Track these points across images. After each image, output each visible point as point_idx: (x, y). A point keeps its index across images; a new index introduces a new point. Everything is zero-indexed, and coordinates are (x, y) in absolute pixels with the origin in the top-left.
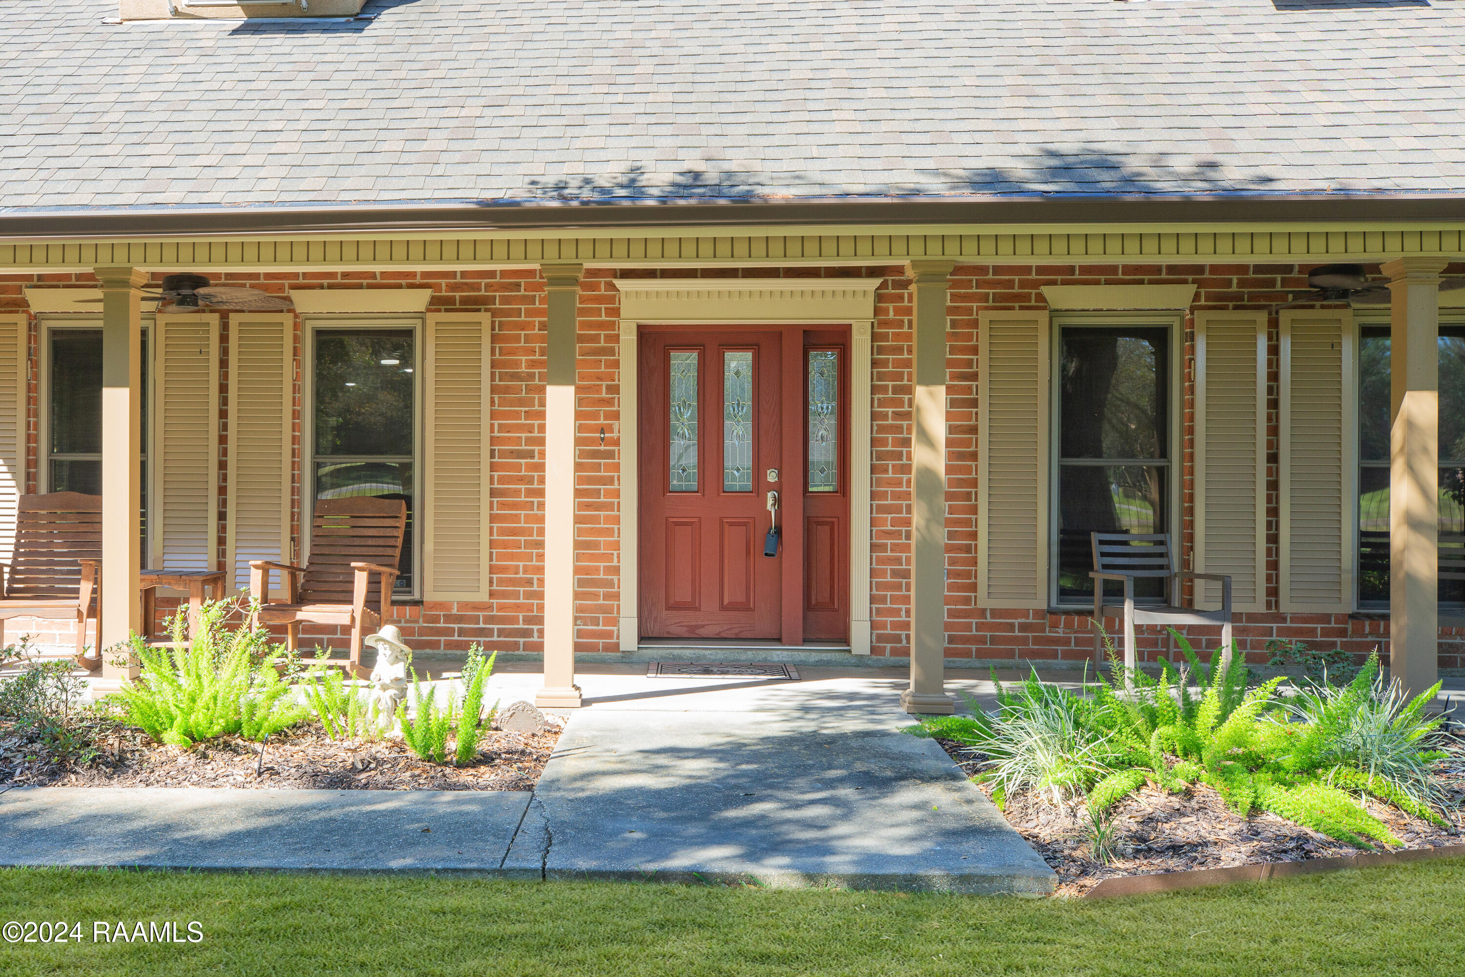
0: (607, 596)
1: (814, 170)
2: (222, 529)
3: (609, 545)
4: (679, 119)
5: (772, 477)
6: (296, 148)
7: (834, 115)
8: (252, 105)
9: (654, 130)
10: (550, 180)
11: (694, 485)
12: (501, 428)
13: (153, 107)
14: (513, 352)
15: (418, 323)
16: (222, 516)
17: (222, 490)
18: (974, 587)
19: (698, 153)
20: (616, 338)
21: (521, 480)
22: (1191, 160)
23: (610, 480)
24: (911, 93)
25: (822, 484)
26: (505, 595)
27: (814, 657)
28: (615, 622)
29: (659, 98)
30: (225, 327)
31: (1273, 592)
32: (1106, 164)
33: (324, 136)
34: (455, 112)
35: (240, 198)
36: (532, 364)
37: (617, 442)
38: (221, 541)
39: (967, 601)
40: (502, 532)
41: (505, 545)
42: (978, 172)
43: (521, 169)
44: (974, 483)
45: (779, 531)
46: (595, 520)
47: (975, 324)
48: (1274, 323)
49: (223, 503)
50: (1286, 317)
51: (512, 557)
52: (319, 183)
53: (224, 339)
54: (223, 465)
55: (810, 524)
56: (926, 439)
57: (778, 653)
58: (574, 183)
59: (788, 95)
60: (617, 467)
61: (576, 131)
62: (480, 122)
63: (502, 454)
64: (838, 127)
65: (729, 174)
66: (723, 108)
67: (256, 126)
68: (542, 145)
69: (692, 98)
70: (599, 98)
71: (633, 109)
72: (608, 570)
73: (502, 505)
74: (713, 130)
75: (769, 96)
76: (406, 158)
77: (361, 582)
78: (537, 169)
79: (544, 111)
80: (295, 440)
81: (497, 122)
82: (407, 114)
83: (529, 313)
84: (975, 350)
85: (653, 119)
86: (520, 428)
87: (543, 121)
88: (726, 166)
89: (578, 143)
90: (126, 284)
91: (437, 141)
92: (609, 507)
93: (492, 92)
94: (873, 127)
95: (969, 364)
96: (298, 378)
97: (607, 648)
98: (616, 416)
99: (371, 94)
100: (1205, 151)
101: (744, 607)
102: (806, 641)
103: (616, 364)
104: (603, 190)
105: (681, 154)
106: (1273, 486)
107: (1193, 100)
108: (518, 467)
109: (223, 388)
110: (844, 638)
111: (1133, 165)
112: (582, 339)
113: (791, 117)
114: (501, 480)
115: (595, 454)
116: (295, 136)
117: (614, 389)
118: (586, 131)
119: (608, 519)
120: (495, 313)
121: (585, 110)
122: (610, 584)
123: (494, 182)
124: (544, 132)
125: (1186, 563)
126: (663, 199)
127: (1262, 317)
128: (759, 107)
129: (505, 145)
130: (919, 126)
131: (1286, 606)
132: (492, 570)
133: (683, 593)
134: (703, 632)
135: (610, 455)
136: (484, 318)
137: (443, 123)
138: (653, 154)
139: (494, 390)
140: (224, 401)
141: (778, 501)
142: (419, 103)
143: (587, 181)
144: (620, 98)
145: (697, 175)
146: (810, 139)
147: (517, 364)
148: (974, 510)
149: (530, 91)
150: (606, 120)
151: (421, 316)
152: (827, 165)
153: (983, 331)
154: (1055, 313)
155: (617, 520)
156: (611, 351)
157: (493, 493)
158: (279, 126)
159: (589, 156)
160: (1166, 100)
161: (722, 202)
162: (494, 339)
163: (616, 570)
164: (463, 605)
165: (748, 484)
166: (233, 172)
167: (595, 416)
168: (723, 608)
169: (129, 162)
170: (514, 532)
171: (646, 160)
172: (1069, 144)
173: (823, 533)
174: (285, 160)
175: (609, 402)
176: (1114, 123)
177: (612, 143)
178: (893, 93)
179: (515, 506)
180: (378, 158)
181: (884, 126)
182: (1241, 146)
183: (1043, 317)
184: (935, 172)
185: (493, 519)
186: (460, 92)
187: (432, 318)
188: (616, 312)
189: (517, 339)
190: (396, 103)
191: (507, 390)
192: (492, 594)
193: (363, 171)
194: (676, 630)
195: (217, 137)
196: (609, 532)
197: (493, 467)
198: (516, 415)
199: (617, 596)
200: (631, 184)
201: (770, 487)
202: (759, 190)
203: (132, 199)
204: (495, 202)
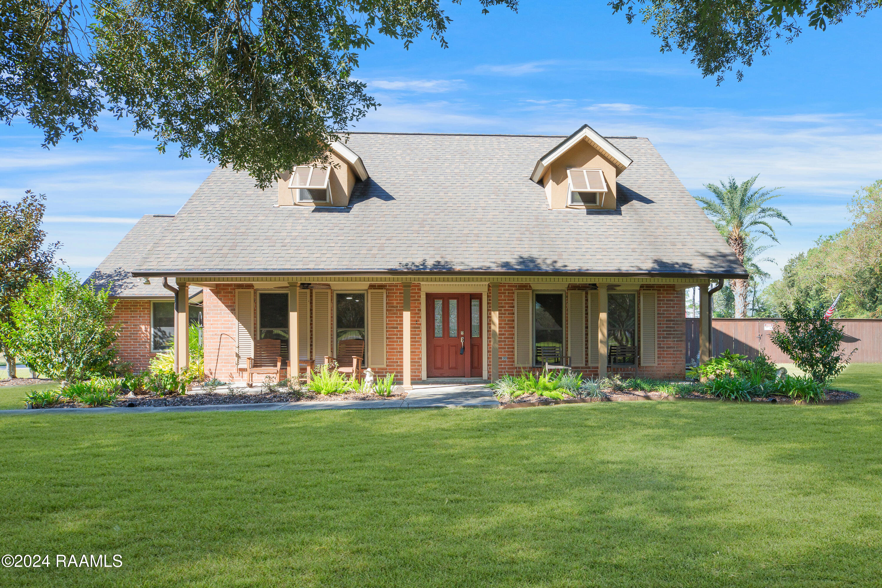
0: (418, 366)
1: (466, 261)
2: (311, 349)
3: (419, 352)
4: (436, 245)
5: (462, 333)
6: (339, 252)
7: (473, 245)
8: (324, 238)
9: (429, 249)
10: (404, 263)
11: (441, 335)
12: (389, 321)
13: (298, 238)
14: (392, 300)
15: (366, 292)
16: (311, 345)
17: (311, 338)
18: (514, 362)
19: (439, 256)
20: (420, 297)
21: (395, 335)
22: (552, 260)
23: (419, 335)
24: (493, 239)
25: (475, 335)
26: (390, 366)
27: (473, 381)
28: (420, 372)
29: (430, 238)
30: (311, 293)
31: (587, 361)
32: (532, 260)
33: (346, 248)
34: (378, 242)
35: (329, 267)
36: (397, 303)
37: (420, 324)
38: (311, 352)
39: (512, 365)
40: (389, 349)
41: (390, 352)
42: (504, 263)
43: (397, 260)
44: (514, 334)
45: (464, 348)
46: (415, 345)
47: (513, 293)
48: (587, 293)
49: (312, 342)
50: (590, 292)
51: (392, 355)
52: (347, 263)
53: (311, 296)
54: (311, 331)
55: (472, 346)
56: (494, 324)
57: (464, 380)
58: (410, 264)
59: (462, 239)
60: (421, 331)
61: (410, 248)
62: (385, 245)
63: (389, 328)
64: (473, 249)
65: (447, 262)
66: (446, 242)
67: (327, 245)
68: (402, 252)
69: (439, 239)
70: (415, 238)
71: (424, 242)
72: (419, 359)
73: (390, 342)
74: (443, 249)
75: (458, 239)
76: (368, 256)
77: (355, 361)
78: (401, 260)
79: (401, 242)
80: (332, 324)
81: (390, 245)
82: (366, 242)
83: (396, 290)
84: (514, 300)
85: (429, 245)
86: (394, 321)
87: (401, 245)
88: (446, 260)
89: (410, 252)
90: (296, 286)
91: (375, 251)
92: (419, 342)
93: (388, 235)
94: (482, 249)
95: (512, 303)
96: (332, 307)
97: (419, 379)
98: (420, 317)
99: (356, 235)
100: (555, 258)
101: (455, 368)
102: (471, 377)
103: (420, 303)
104: (417, 266)
105: (436, 256)
106: (587, 334)
107: (557, 243)
108: (394, 331)
109: (311, 310)
110: (481, 376)
111: (539, 261)
112: (412, 297)
113: (463, 245)
114: (389, 335)
115: (415, 328)
116: (338, 248)
117: (420, 310)
118: (413, 249)
119: (418, 345)
120: (387, 290)
121: (412, 242)
122: (419, 362)
123: (391, 263)
124: (402, 249)
125: (566, 354)
126: (431, 269)
127: (584, 293)
128: (455, 242)
129: (392, 252)
130: (493, 249)
131: (590, 365)
132: (387, 359)
133: (439, 365)
134: (444, 375)
135: (419, 328)
136: (384, 291)
137: (376, 245)
138: (429, 256)
139: (387, 310)
140: (311, 313)
141: (464, 340)
142: (369, 238)
143: (413, 263)
144: (420, 238)
145: (439, 262)
146: (467, 252)
147: (393, 303)
148: (514, 341)
149: (397, 235)
150: (417, 245)
151: (367, 290)
152: (470, 260)
153: (516, 295)
154: (533, 291)
155: (421, 345)
156: (419, 300)
157: (387, 338)
158: (333, 245)
159: (413, 256)
160: (551, 243)
161: (444, 270)
162: (387, 296)
163: (421, 359)
164: (379, 369)
165: (456, 335)
166: (325, 259)
167: (415, 317)
168: (449, 368)
169: (297, 255)
170: (393, 349)
171: (427, 257)
172: (526, 255)
173: (476, 348)
174: (337, 255)
175: (419, 314)
176: (538, 250)
177: (419, 252)
178: (488, 239)
179: (393, 342)
180: (361, 256)
181: (484, 249)
182: (564, 257)
183: (530, 292)
184: (494, 263)
185: (387, 345)
186: (379, 235)
187: (370, 291)
188: (420, 289)
189: (393, 296)
190: (363, 238)
191: (391, 310)
192: (387, 366)
193: (357, 259)
194: (437, 375)
195: (317, 248)
196: (419, 348)
197: (387, 331)
198: (393, 317)
199: (421, 366)
200: (423, 265)
201: (462, 336)
202: (454, 267)
203: (301, 267)
204: (391, 269)
